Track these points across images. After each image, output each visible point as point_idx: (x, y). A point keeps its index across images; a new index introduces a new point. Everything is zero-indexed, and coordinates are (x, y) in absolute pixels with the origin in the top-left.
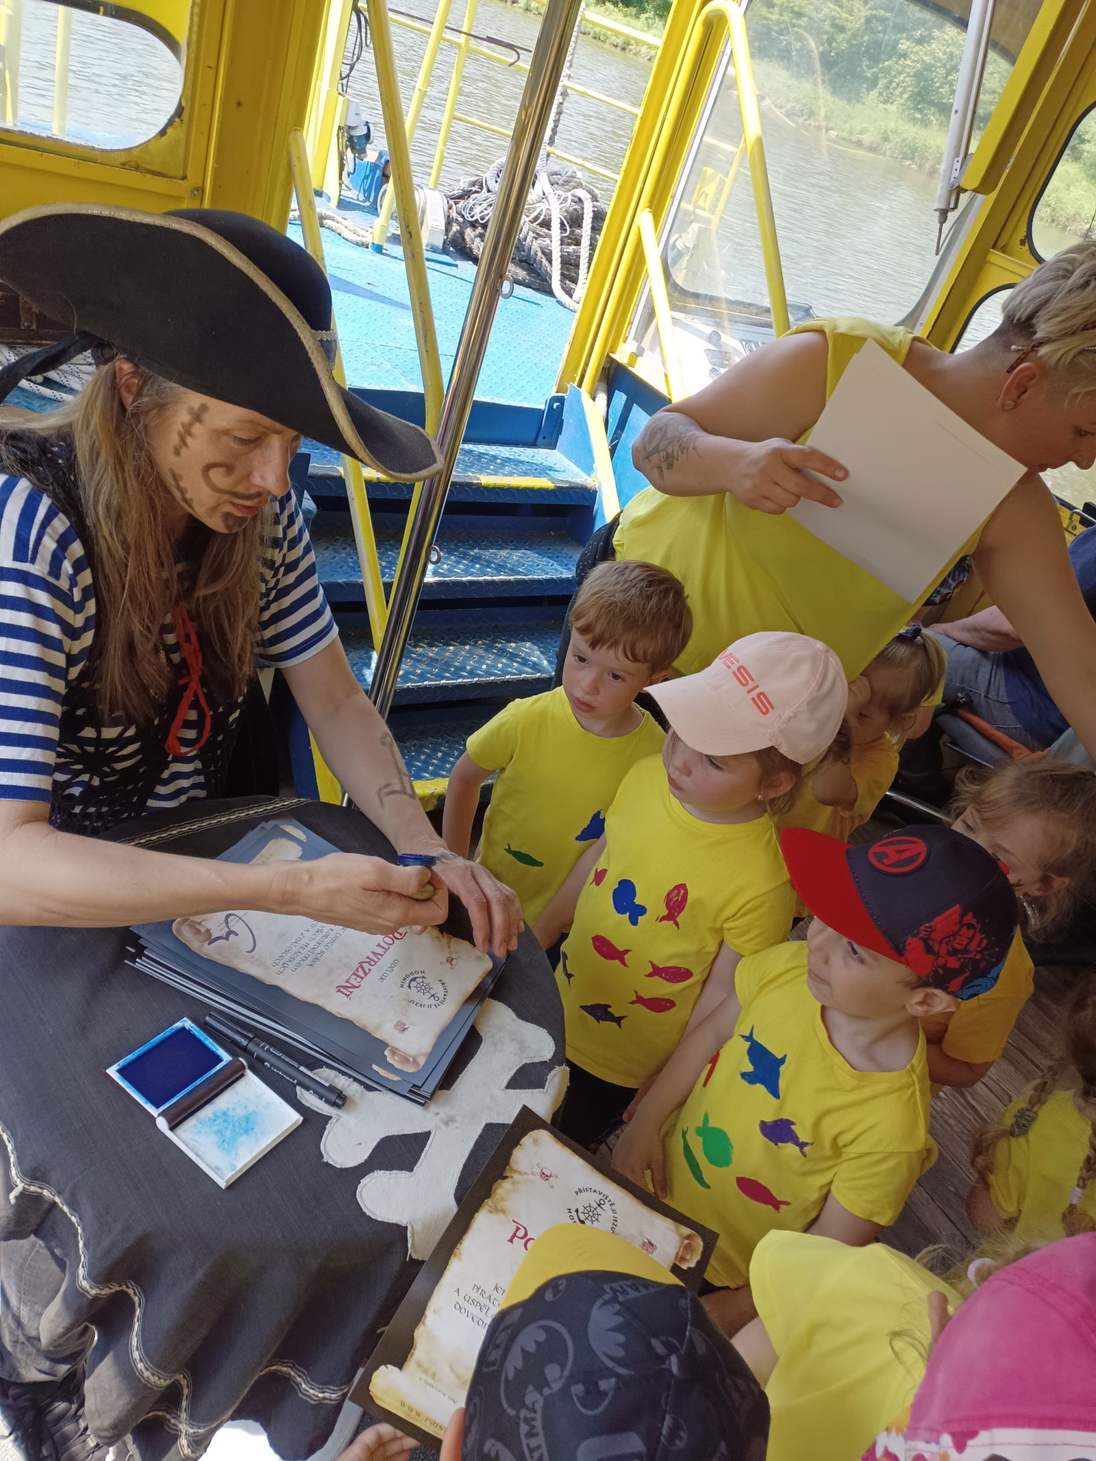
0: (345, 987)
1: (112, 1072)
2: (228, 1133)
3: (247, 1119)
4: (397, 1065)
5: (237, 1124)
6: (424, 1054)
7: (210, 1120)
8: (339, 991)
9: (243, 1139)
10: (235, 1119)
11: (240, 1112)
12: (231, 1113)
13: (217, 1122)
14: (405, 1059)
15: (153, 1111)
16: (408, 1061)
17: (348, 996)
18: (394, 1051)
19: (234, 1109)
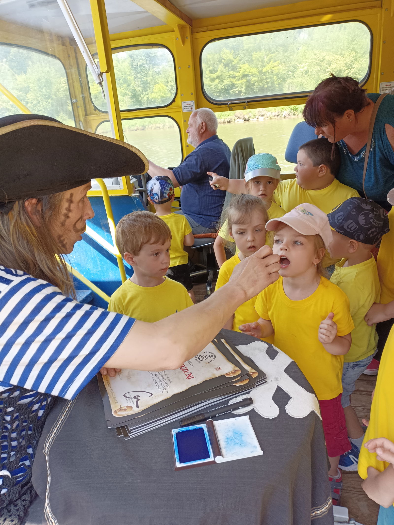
0: (189, 377)
1: (179, 465)
2: (237, 441)
3: (235, 433)
4: (235, 375)
5: (235, 437)
6: (235, 367)
7: (227, 444)
8: (189, 379)
9: (243, 438)
10: (233, 436)
11: (231, 434)
12: (229, 437)
13: (230, 442)
14: (233, 373)
15: (211, 459)
16: (235, 372)
17: (193, 377)
18: (228, 374)
19: (227, 435)
